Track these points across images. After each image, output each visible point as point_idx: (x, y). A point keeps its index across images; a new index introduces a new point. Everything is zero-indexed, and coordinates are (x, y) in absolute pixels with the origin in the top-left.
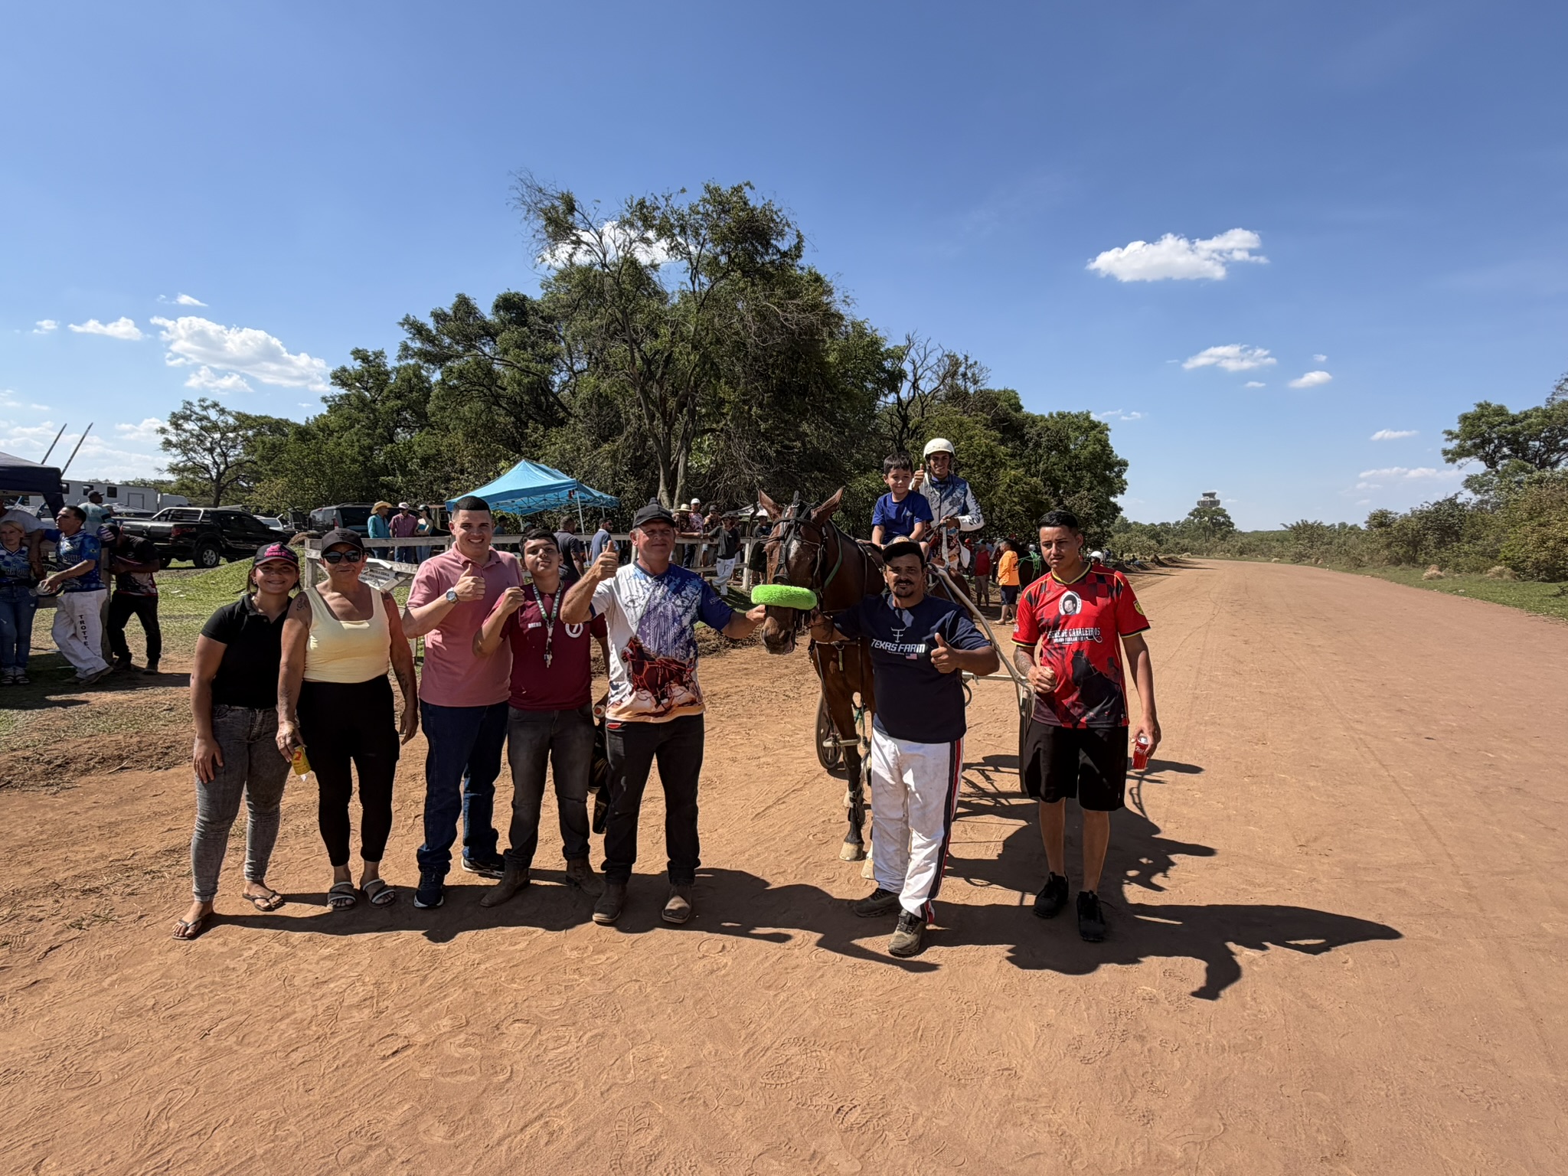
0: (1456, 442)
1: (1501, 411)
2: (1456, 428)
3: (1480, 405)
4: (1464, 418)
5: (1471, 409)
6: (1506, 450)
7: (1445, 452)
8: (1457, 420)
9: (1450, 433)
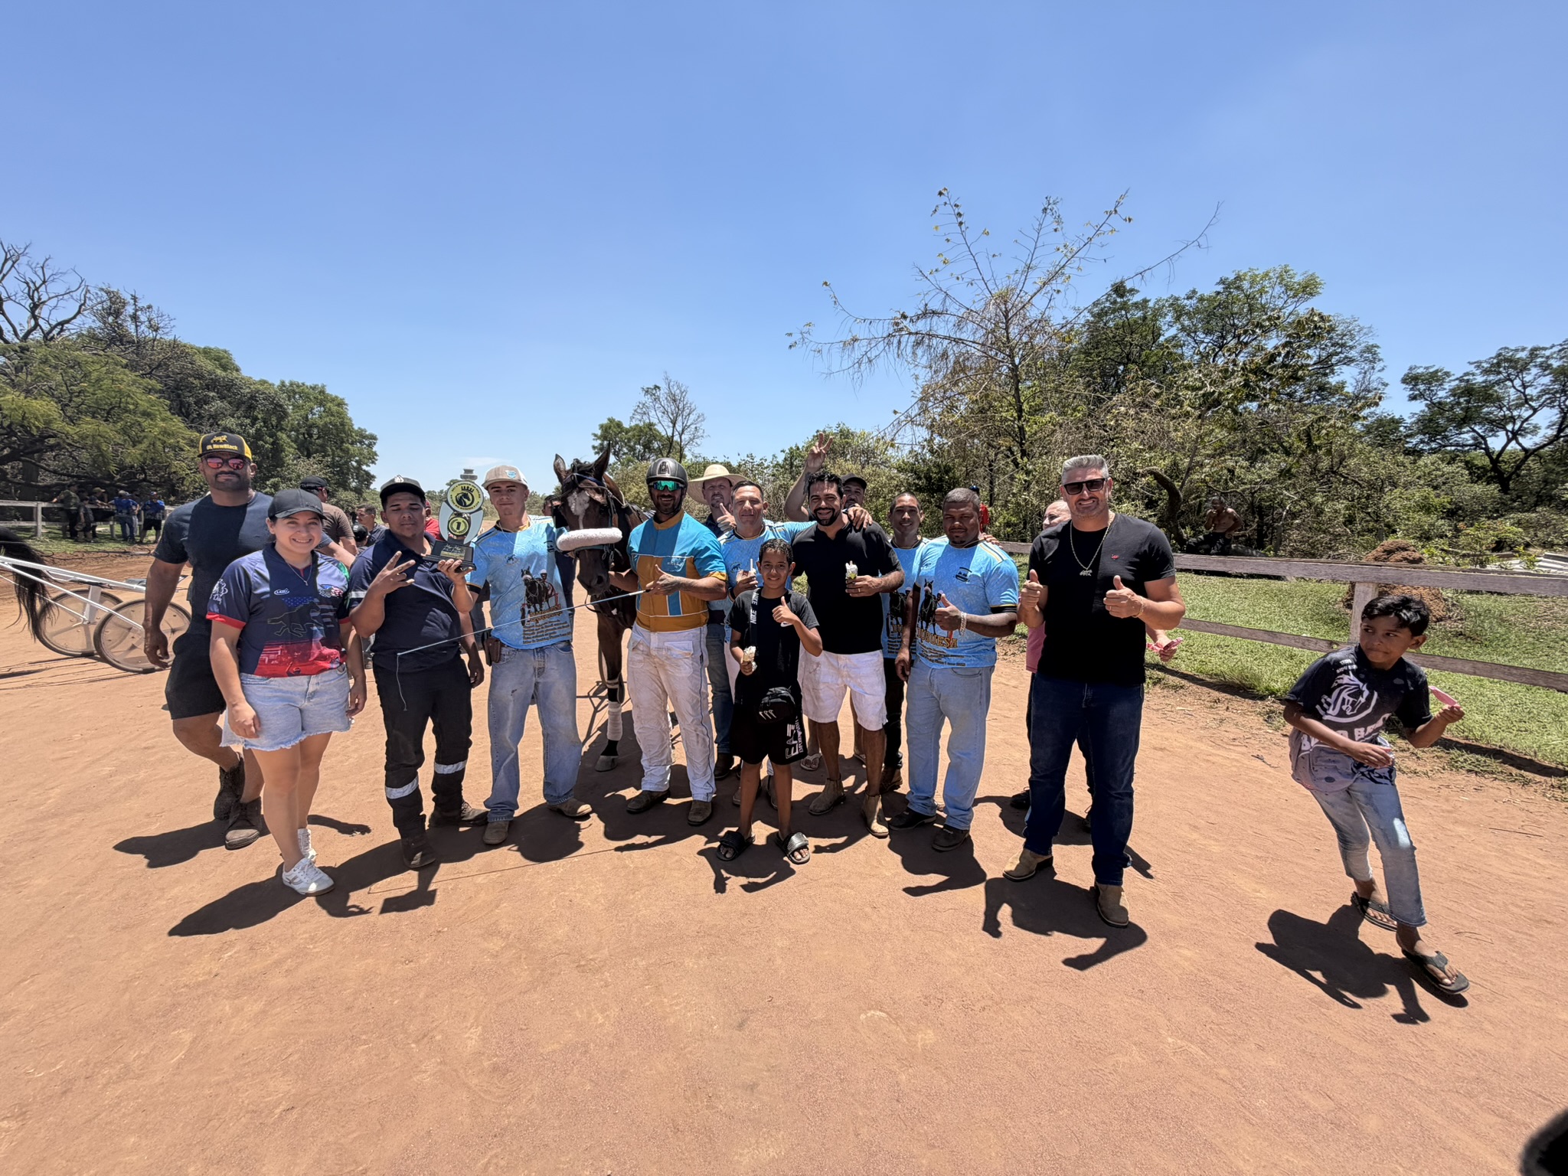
0: (599, 442)
1: (619, 425)
2: (599, 432)
3: (609, 419)
4: (601, 426)
5: (605, 422)
6: (625, 450)
7: (594, 447)
8: (598, 427)
9: (595, 435)
